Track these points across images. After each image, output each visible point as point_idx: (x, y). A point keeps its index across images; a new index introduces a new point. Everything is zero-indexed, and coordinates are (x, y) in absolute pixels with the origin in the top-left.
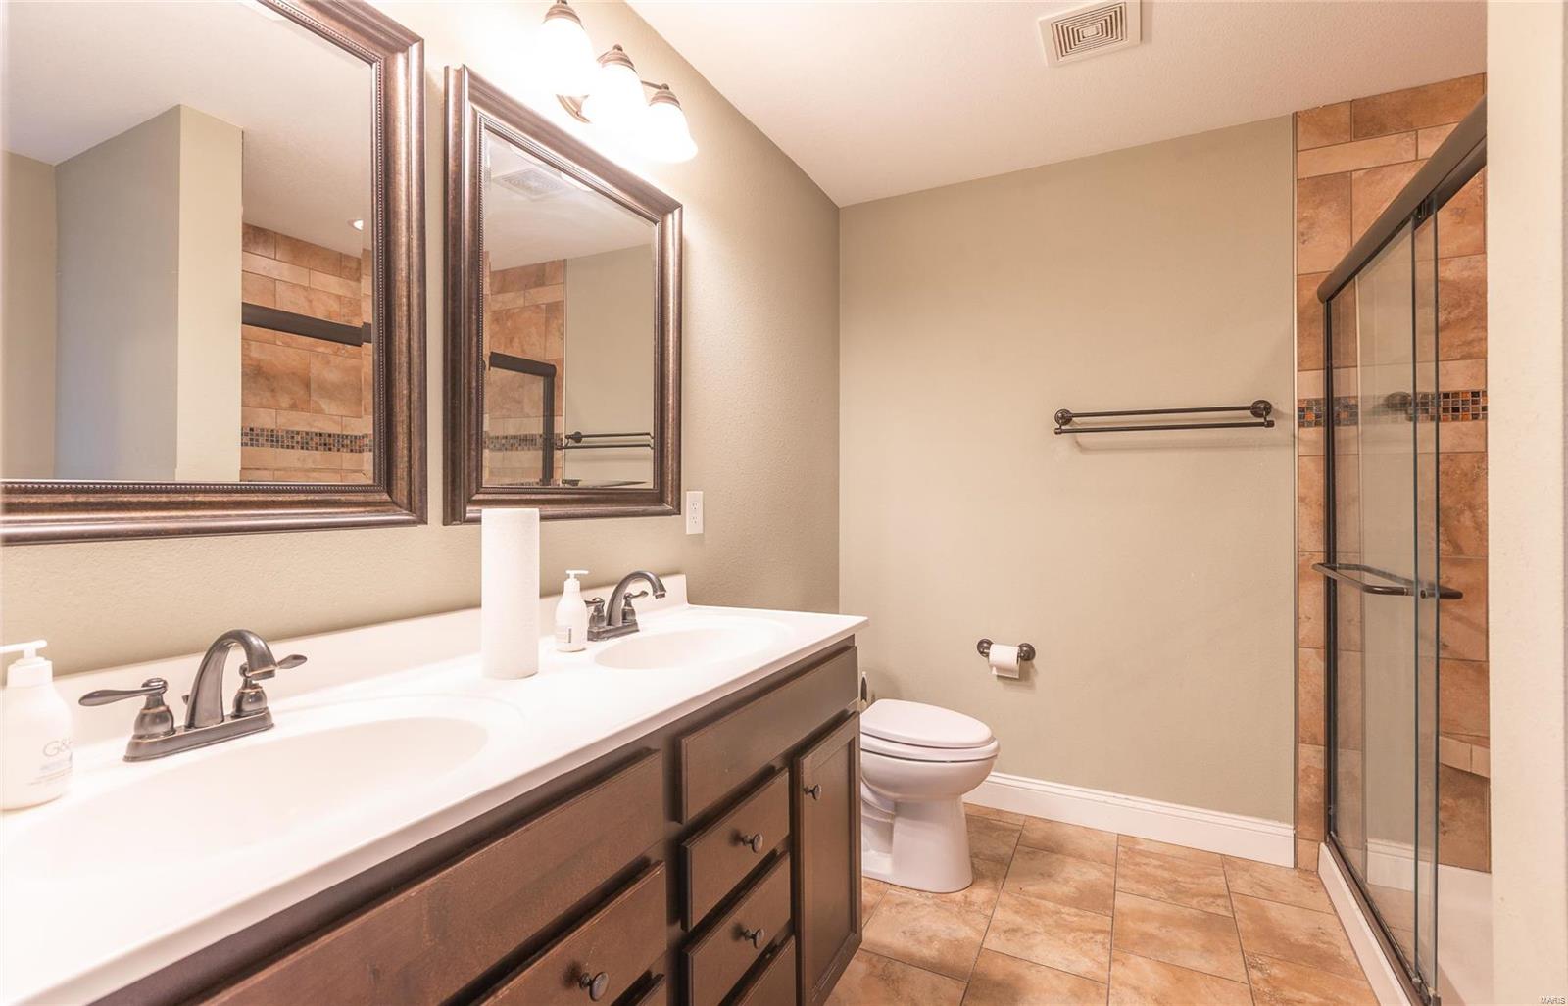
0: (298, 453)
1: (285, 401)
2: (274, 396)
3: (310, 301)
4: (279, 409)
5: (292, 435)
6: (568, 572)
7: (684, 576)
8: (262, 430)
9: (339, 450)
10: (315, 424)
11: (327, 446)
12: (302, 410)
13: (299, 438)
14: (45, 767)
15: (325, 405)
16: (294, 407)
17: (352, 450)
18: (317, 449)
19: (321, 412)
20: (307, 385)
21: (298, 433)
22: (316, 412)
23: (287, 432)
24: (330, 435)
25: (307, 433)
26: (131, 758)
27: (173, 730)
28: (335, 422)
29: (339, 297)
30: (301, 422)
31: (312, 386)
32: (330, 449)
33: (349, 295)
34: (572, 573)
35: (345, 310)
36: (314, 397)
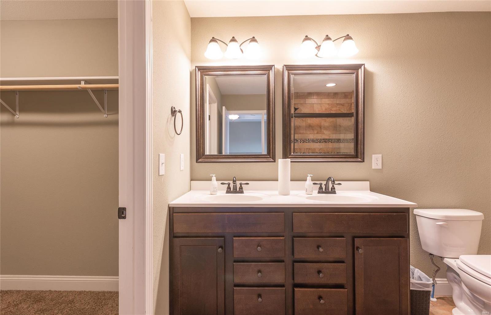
0: (319, 144)
1: (316, 132)
2: (313, 131)
3: (321, 107)
4: (314, 134)
5: (317, 140)
6: (308, 175)
7: (369, 182)
8: (311, 139)
9: (328, 143)
10: (323, 137)
11: (326, 142)
12: (320, 134)
13: (318, 140)
14: (214, 190)
15: (325, 132)
16: (317, 133)
17: (332, 142)
18: (323, 143)
19: (324, 134)
20: (321, 128)
21: (319, 139)
22: (323, 134)
23: (316, 139)
24: (326, 139)
25: (321, 139)
26: (226, 193)
27: (231, 190)
28: (327, 136)
29: (328, 104)
30: (319, 137)
31: (322, 127)
32: (326, 143)
33: (331, 102)
34: (309, 175)
35: (330, 107)
36: (322, 130)
